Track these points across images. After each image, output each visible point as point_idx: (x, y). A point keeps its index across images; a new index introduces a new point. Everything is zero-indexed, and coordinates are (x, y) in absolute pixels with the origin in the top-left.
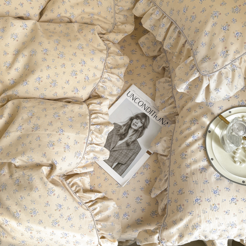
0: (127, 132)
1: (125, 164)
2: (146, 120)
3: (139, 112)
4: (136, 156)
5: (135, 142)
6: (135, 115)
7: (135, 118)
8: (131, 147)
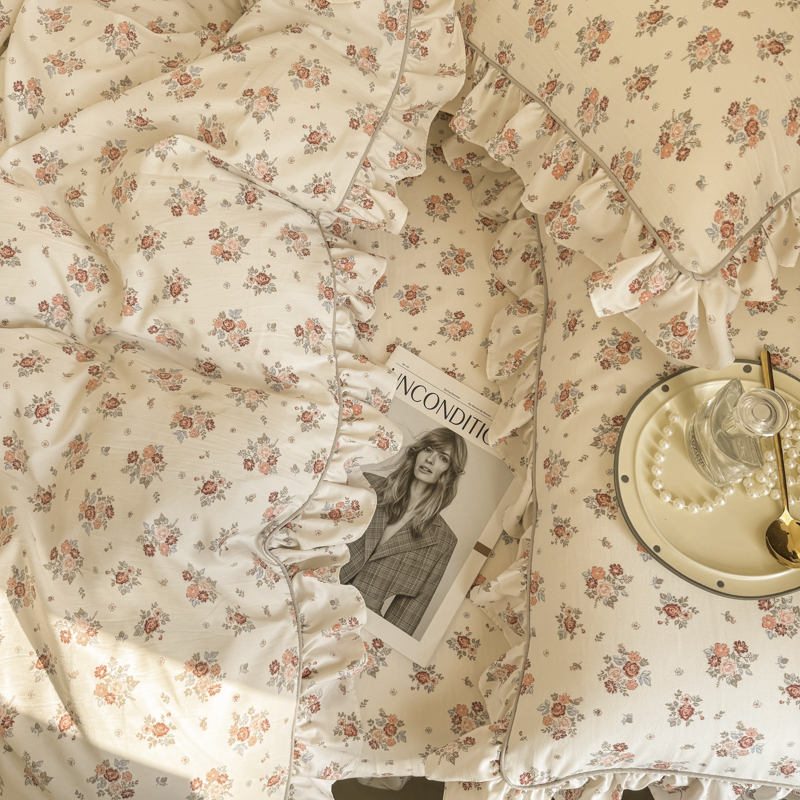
5: (434, 521)
6: (419, 438)
7: (423, 449)
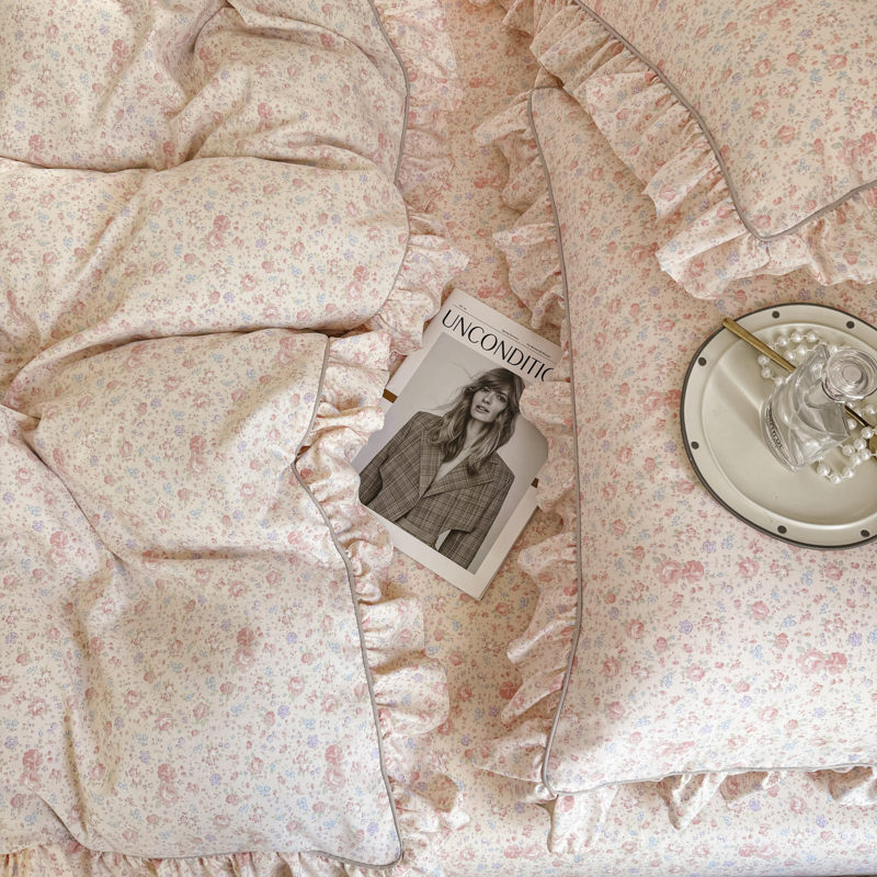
0: (464, 434)
1: (474, 529)
2: (513, 389)
3: (490, 368)
4: (502, 501)
8: (484, 476)
